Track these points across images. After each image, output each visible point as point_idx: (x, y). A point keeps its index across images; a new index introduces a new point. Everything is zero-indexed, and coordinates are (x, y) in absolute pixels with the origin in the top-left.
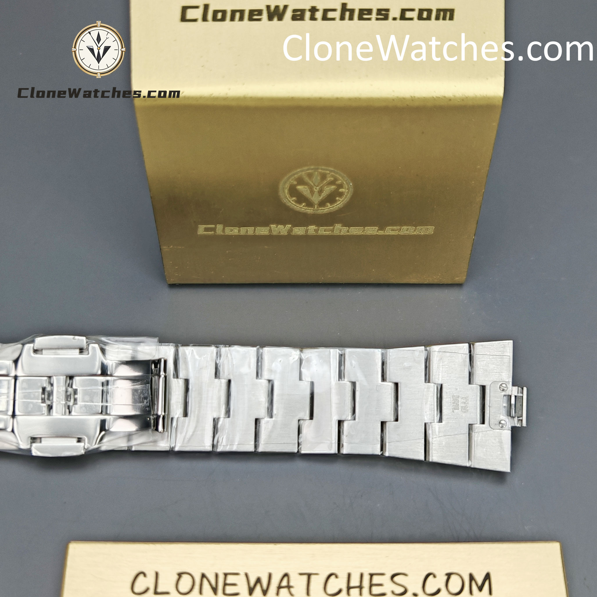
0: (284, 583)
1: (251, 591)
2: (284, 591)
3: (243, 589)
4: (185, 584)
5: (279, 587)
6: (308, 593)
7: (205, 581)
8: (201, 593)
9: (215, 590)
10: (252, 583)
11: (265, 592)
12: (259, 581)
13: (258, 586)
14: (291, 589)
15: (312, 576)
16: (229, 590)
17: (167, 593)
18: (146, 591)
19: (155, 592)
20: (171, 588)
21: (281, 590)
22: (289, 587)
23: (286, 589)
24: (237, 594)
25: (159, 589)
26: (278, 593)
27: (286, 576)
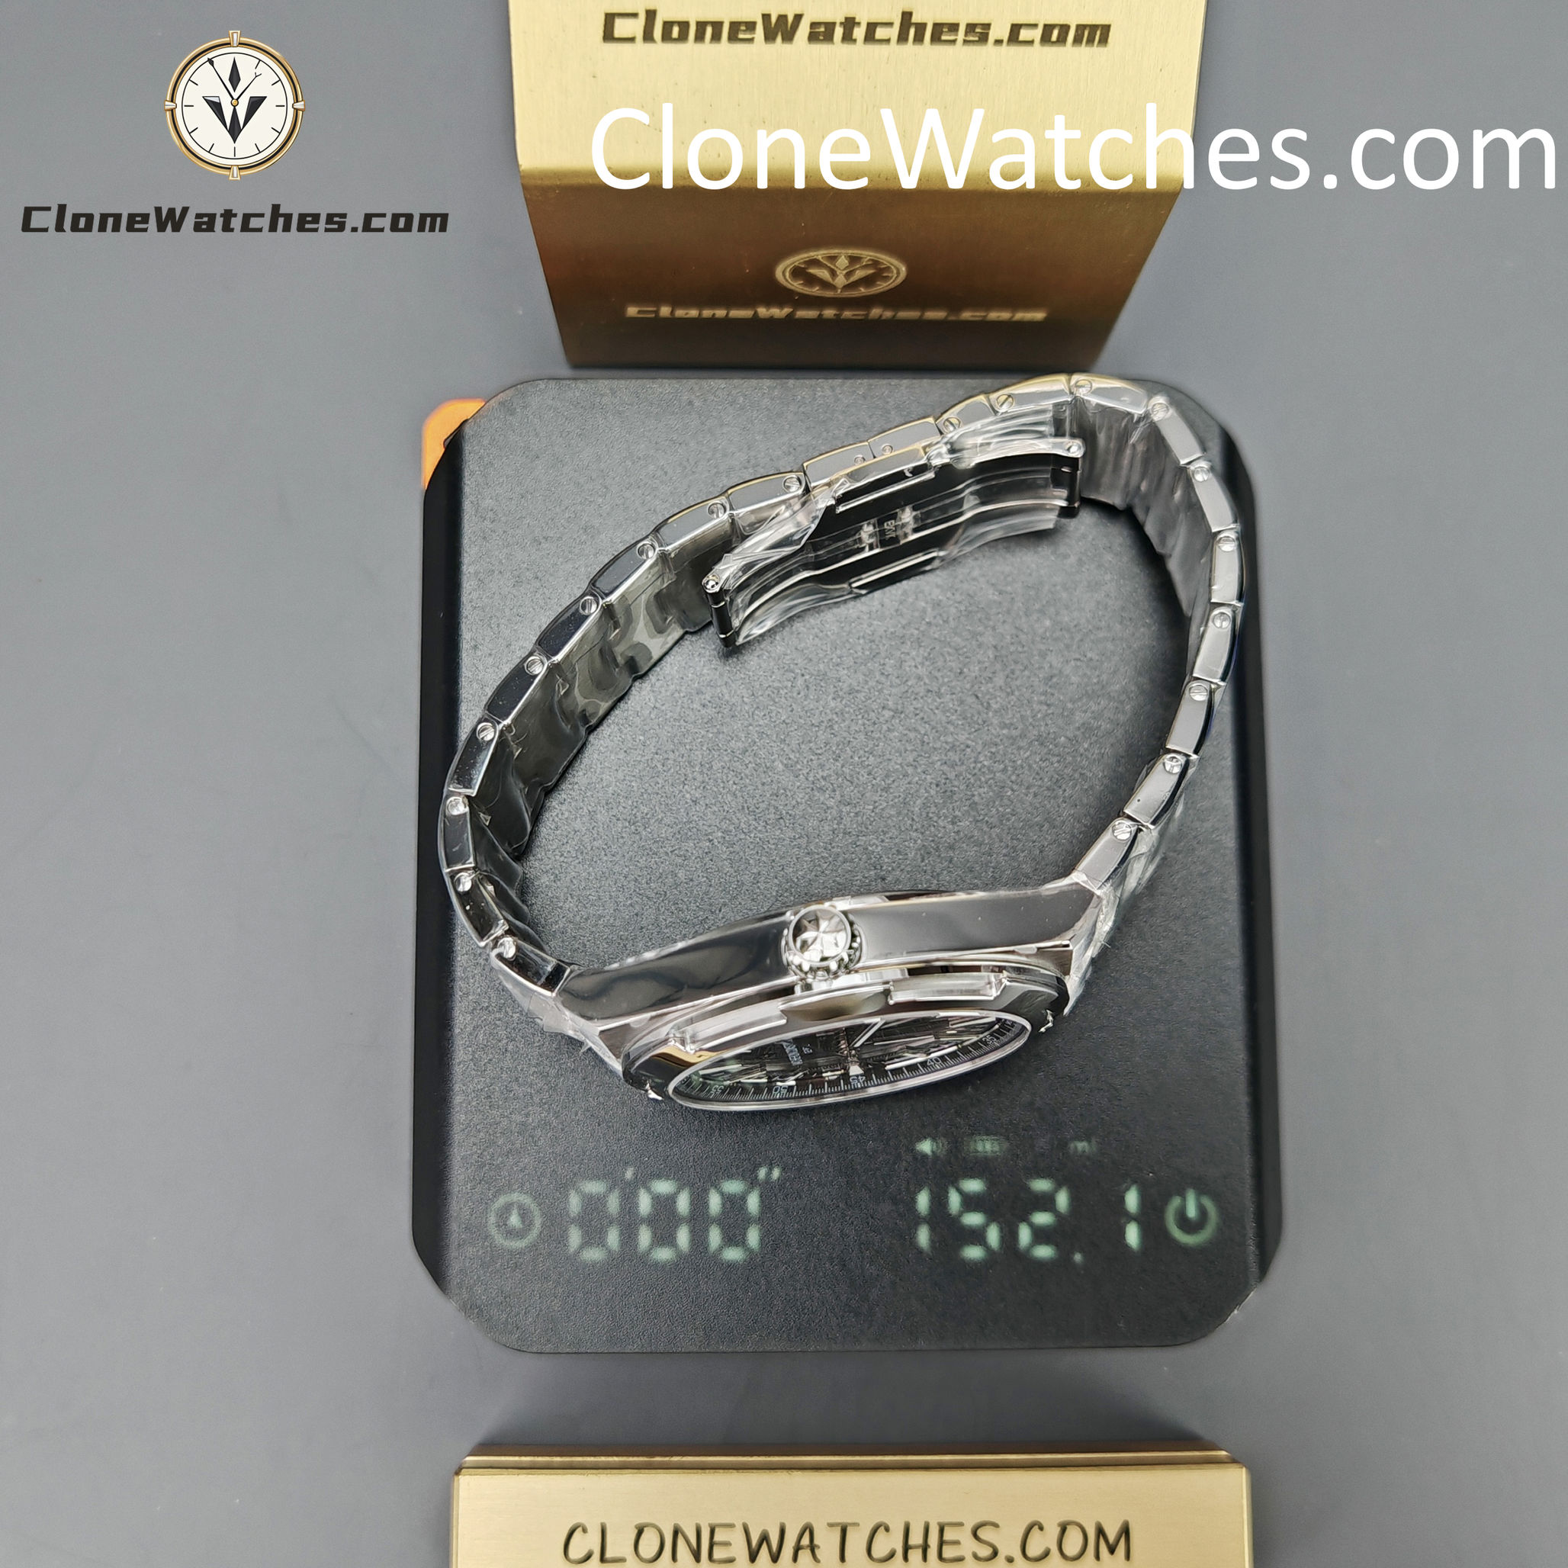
0: (805, 1541)
1: (753, 1557)
2: (805, 1556)
3: (740, 1551)
4: (649, 1545)
5: (798, 1548)
6: (843, 1558)
7: (681, 1541)
8: (674, 1558)
9: (697, 1557)
10: (754, 1542)
11: (775, 1558)
12: (764, 1538)
13: (764, 1547)
14: (816, 1551)
15: (848, 1528)
16: (718, 1554)
17: (621, 1560)
18: (588, 1557)
19: (603, 1559)
20: (627, 1551)
21: (800, 1552)
22: (812, 1547)
23: (808, 1552)
24: (731, 1561)
25: (608, 1555)
26: (795, 1559)
27: (808, 1529)
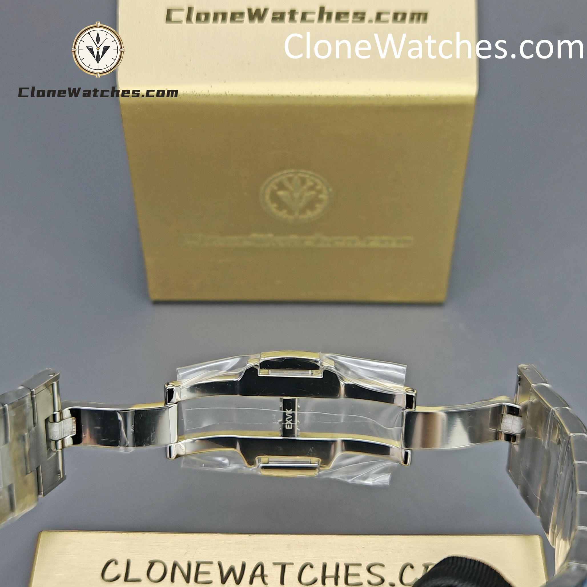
0: (258, 572)
1: (224, 580)
2: (257, 581)
3: (215, 577)
4: (157, 572)
5: (253, 576)
6: (282, 583)
7: (177, 570)
8: (172, 580)
9: (187, 579)
10: (225, 572)
11: (238, 582)
12: (232, 570)
13: (231, 576)
14: (265, 578)
15: (287, 567)
16: (201, 578)
17: (138, 580)
18: (117, 578)
19: (126, 579)
20: (143, 576)
21: (255, 579)
22: (263, 576)
23: (260, 579)
24: (210, 582)
25: (130, 577)
26: (251, 582)
27: (261, 565)
